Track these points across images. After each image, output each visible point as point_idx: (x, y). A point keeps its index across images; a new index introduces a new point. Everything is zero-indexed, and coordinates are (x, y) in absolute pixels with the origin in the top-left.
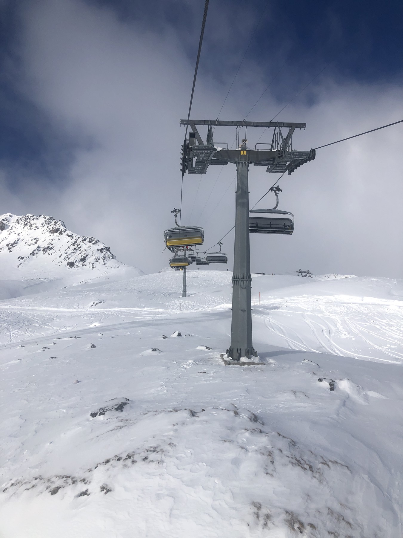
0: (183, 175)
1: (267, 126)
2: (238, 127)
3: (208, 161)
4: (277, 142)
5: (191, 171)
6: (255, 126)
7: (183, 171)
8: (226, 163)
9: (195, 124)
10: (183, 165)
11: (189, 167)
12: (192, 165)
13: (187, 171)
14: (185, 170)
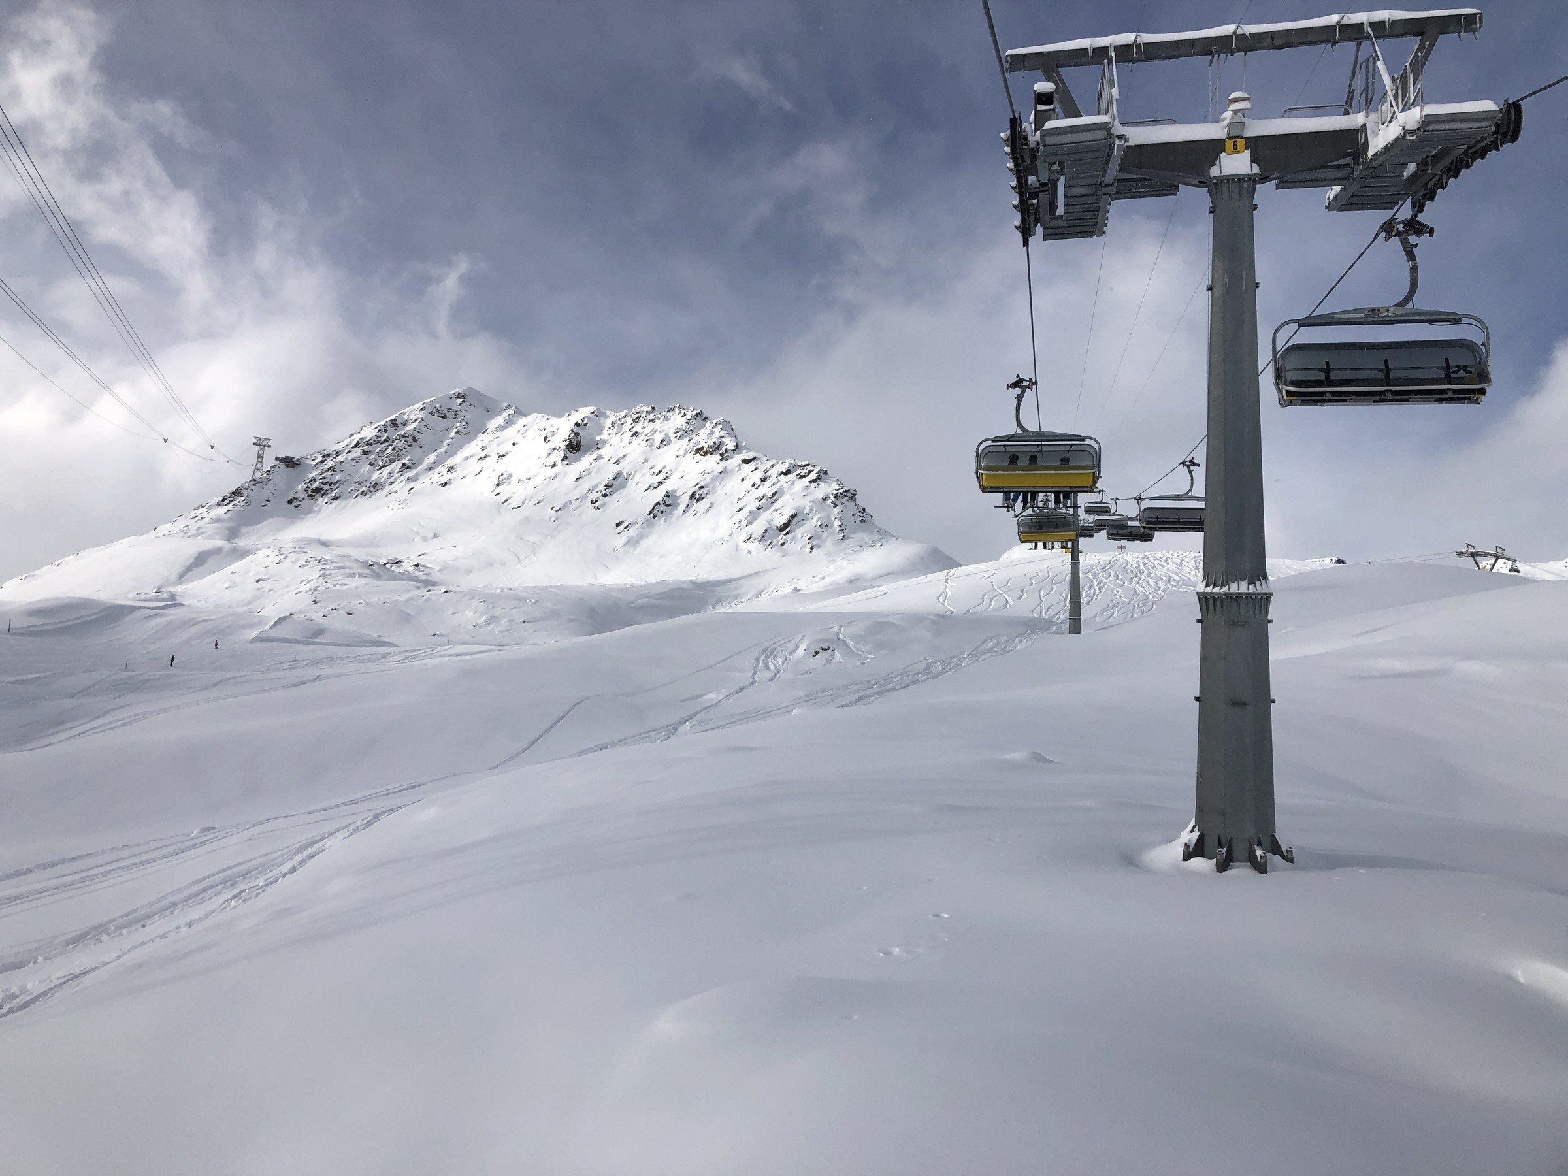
0: (1026, 243)
1: (1324, 42)
2: (1216, 56)
3: (1106, 186)
4: (1367, 93)
5: (1047, 228)
6: (1280, 47)
7: (1026, 231)
8: (1172, 190)
9: (1058, 66)
10: (1023, 207)
11: (1045, 214)
12: (1053, 207)
13: (1039, 229)
14: (1031, 226)
